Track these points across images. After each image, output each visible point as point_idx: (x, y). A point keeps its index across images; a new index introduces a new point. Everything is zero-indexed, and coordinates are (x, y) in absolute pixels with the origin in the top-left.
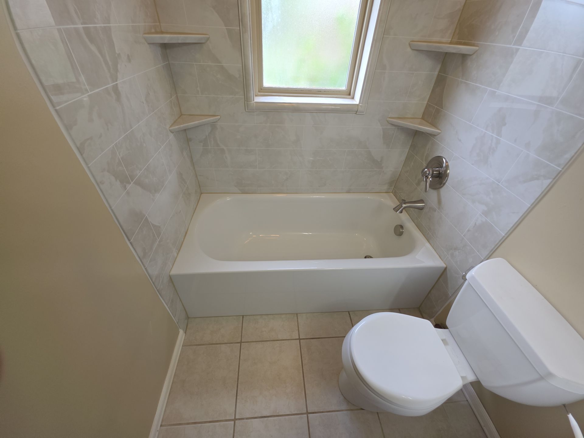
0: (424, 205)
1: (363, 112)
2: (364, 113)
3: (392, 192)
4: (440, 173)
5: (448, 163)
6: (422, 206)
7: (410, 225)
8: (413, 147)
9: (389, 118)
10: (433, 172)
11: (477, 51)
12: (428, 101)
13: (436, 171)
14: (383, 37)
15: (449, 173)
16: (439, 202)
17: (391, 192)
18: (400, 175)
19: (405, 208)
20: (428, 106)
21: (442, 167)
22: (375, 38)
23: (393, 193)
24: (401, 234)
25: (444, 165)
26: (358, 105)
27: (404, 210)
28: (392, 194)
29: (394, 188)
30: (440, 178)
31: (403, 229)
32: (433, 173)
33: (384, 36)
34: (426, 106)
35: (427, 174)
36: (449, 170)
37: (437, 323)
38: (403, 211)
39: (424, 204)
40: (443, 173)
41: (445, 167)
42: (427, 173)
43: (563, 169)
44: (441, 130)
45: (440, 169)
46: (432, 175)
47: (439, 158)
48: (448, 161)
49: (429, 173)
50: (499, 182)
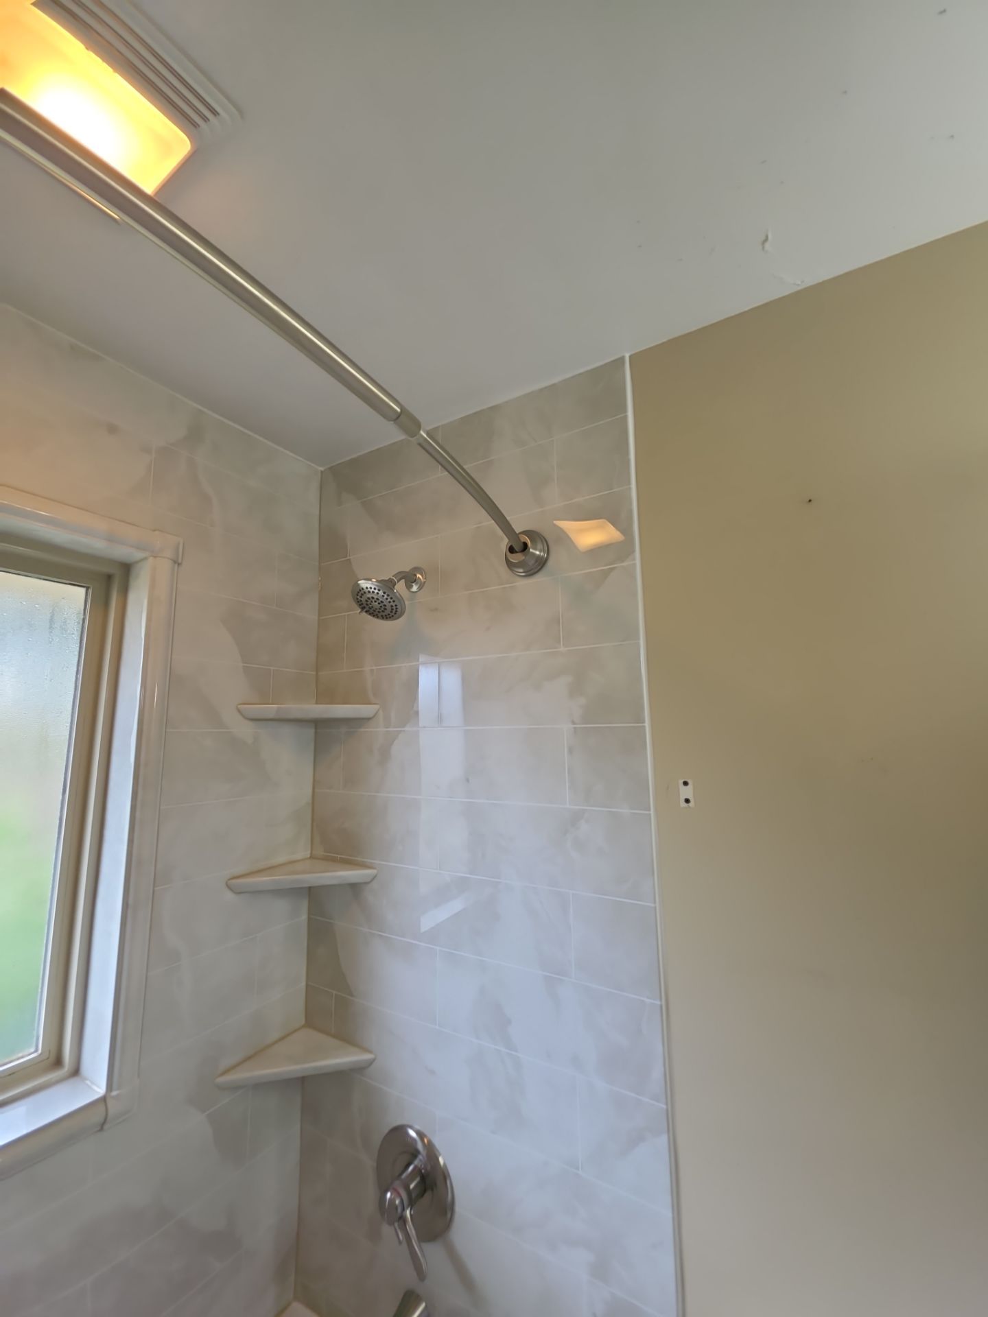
2: (134, 1110)
3: (295, 1298)
4: (423, 1178)
5: (425, 1136)
9: (224, 1073)
10: (407, 1188)
11: (375, 877)
12: (308, 979)
13: (412, 1176)
14: (154, 891)
15: (445, 1164)
16: (466, 1280)
17: (292, 1298)
21: (415, 1154)
22: (131, 901)
23: (299, 1301)
25: (420, 1146)
26: (103, 1099)
28: (295, 1305)
30: (433, 1195)
33: (156, 889)
34: (307, 992)
35: (399, 1210)
36: (440, 1155)
40: (429, 1168)
41: (424, 1149)
42: (396, 1208)
43: (667, 1104)
44: (370, 1052)
45: (416, 1162)
46: (412, 1203)
47: (399, 1131)
48: (426, 1132)
49: (402, 1201)
50: (578, 1169)
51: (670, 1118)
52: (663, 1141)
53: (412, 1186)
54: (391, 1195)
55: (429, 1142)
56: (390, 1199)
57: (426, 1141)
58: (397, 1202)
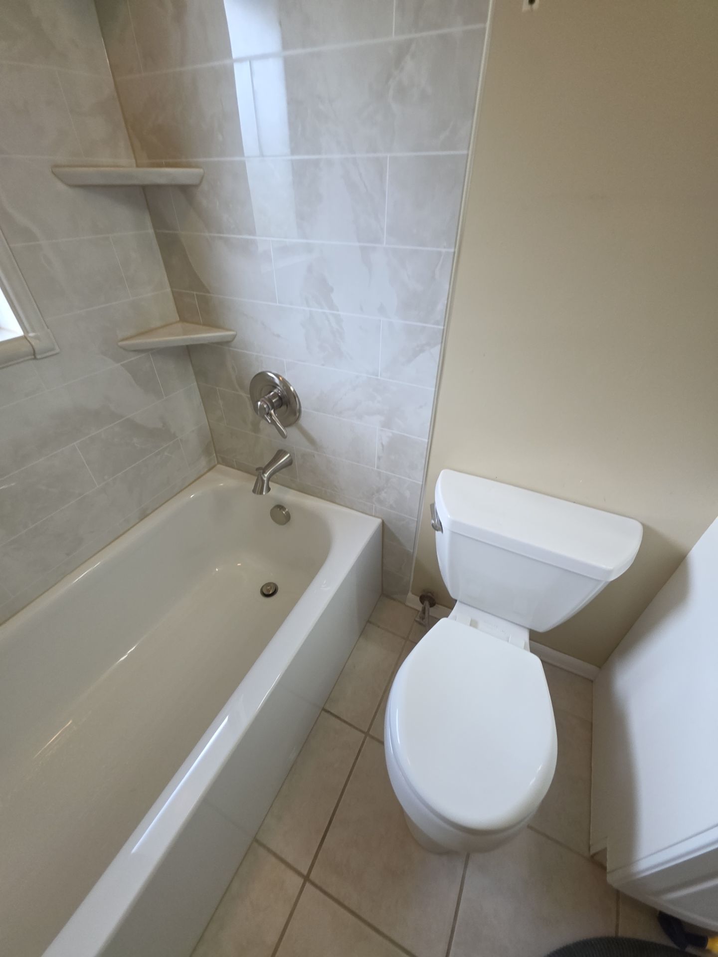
0: (290, 456)
1: (53, 349)
2: (57, 350)
3: (219, 463)
4: (281, 398)
5: (280, 376)
6: (288, 460)
7: (290, 497)
8: (200, 374)
9: (123, 340)
10: (270, 401)
11: (202, 177)
12: (171, 287)
13: (274, 396)
15: (294, 390)
16: (311, 441)
17: (216, 463)
18: (210, 429)
19: (269, 479)
20: (178, 298)
21: (275, 386)
23: (221, 464)
24: (288, 517)
25: (277, 381)
26: (24, 337)
27: (270, 483)
28: (219, 466)
29: (216, 455)
30: (287, 406)
31: (285, 509)
32: (272, 404)
34: (173, 295)
35: (267, 409)
36: (291, 385)
37: (420, 594)
38: (270, 486)
39: (288, 455)
40: (285, 393)
41: (280, 383)
42: (265, 408)
43: (444, 326)
44: (233, 331)
45: (276, 391)
46: (273, 407)
47: (262, 376)
48: (280, 374)
49: (268, 406)
50: (377, 376)
51: (445, 334)
52: (437, 350)
53: (274, 401)
54: (261, 403)
55: (283, 379)
56: (260, 405)
57: (281, 378)
58: (265, 406)
